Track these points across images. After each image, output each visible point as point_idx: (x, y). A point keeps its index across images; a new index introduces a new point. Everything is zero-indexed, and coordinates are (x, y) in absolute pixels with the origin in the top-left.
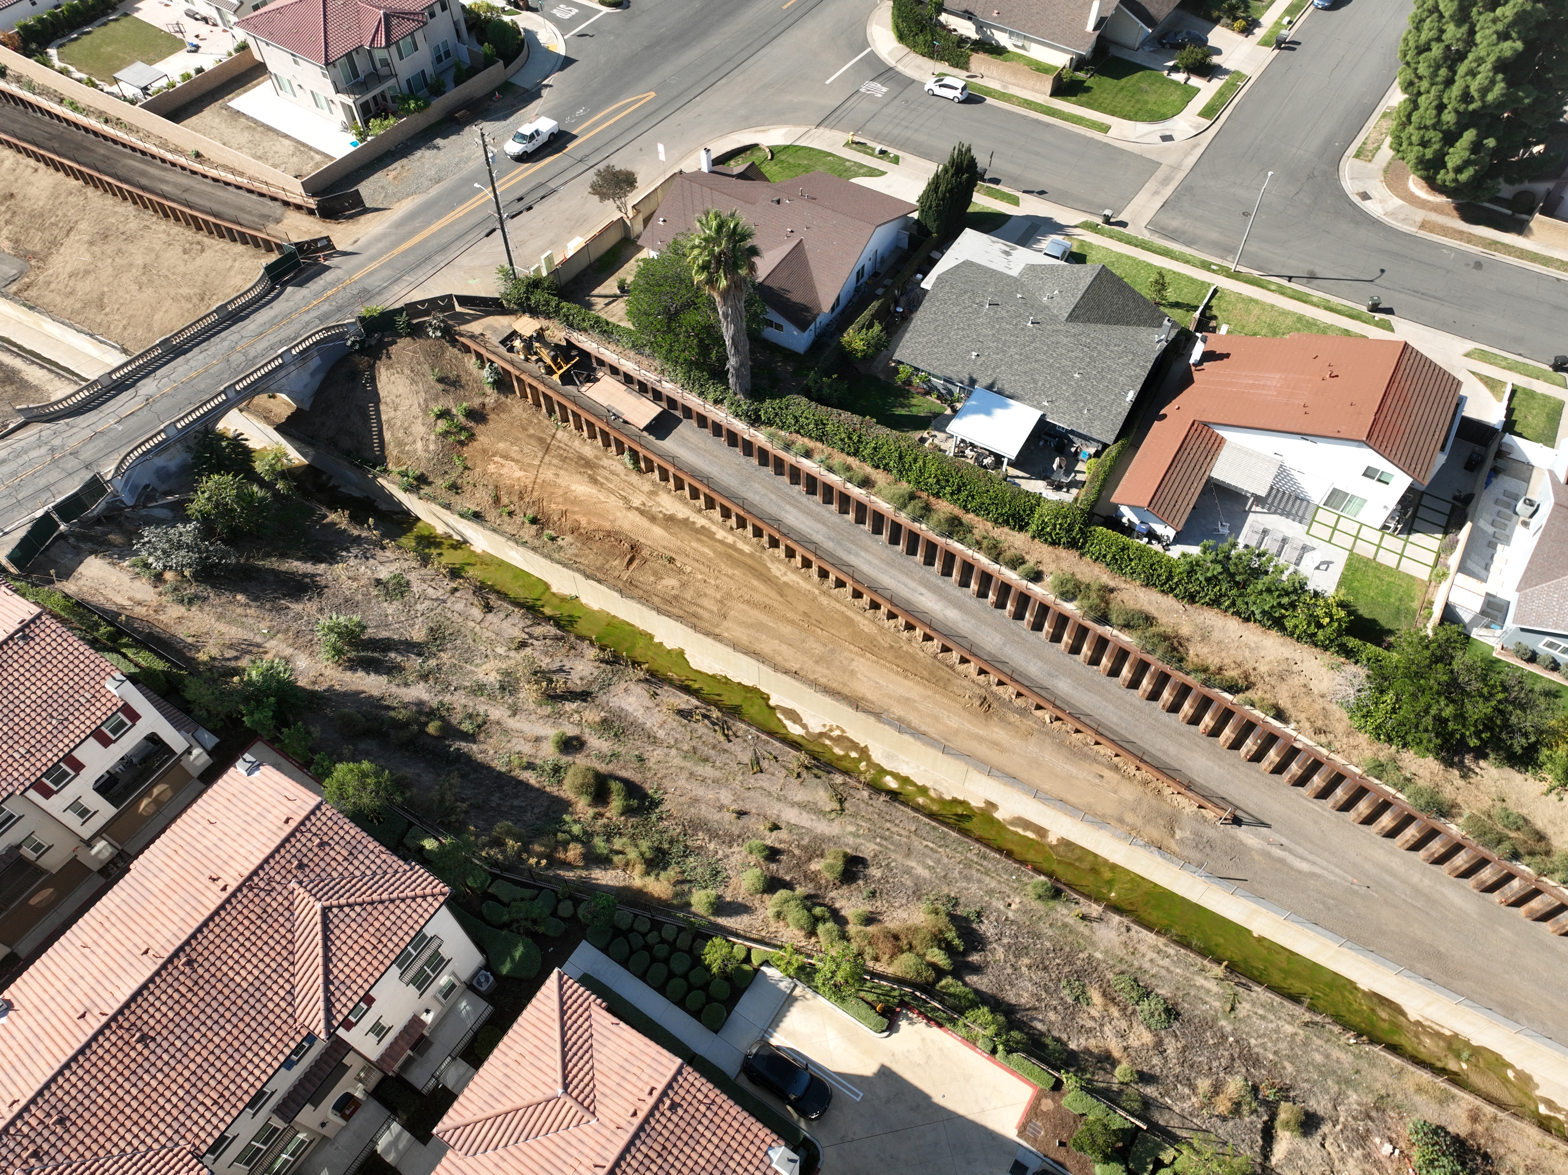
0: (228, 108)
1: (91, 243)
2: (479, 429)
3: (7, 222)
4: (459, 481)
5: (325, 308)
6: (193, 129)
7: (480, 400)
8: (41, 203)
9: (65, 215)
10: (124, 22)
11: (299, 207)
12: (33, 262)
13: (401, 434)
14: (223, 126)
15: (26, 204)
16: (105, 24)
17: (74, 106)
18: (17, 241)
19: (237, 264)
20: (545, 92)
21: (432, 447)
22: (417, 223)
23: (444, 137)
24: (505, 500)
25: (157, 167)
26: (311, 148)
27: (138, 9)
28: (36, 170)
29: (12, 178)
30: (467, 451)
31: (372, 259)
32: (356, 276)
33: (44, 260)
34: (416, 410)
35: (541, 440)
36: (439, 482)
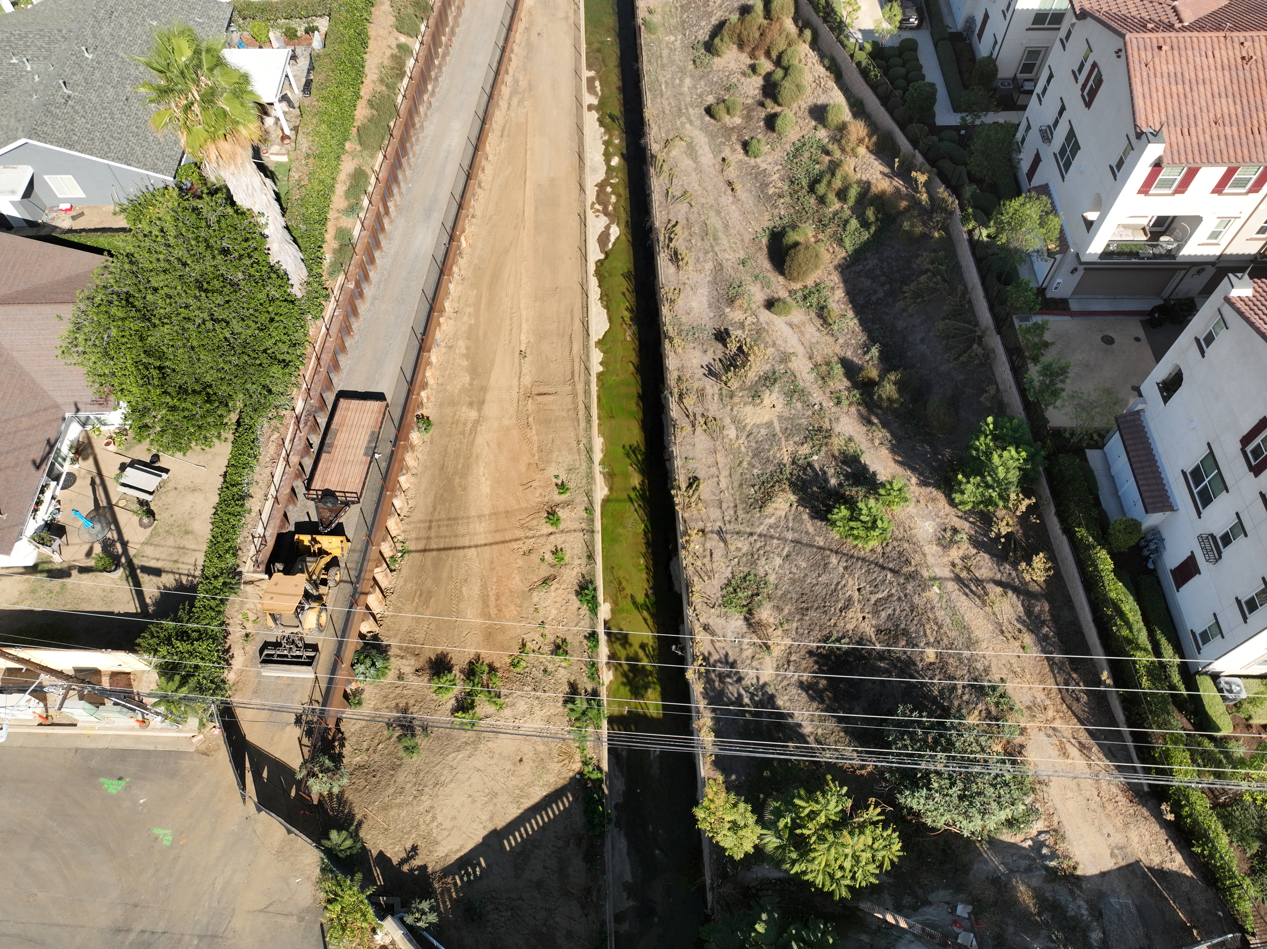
2: (460, 660)
4: (547, 649)
7: (412, 677)
13: (526, 769)
21: (522, 706)
24: (544, 571)
30: (501, 659)
34: (480, 760)
35: (436, 565)
36: (563, 676)
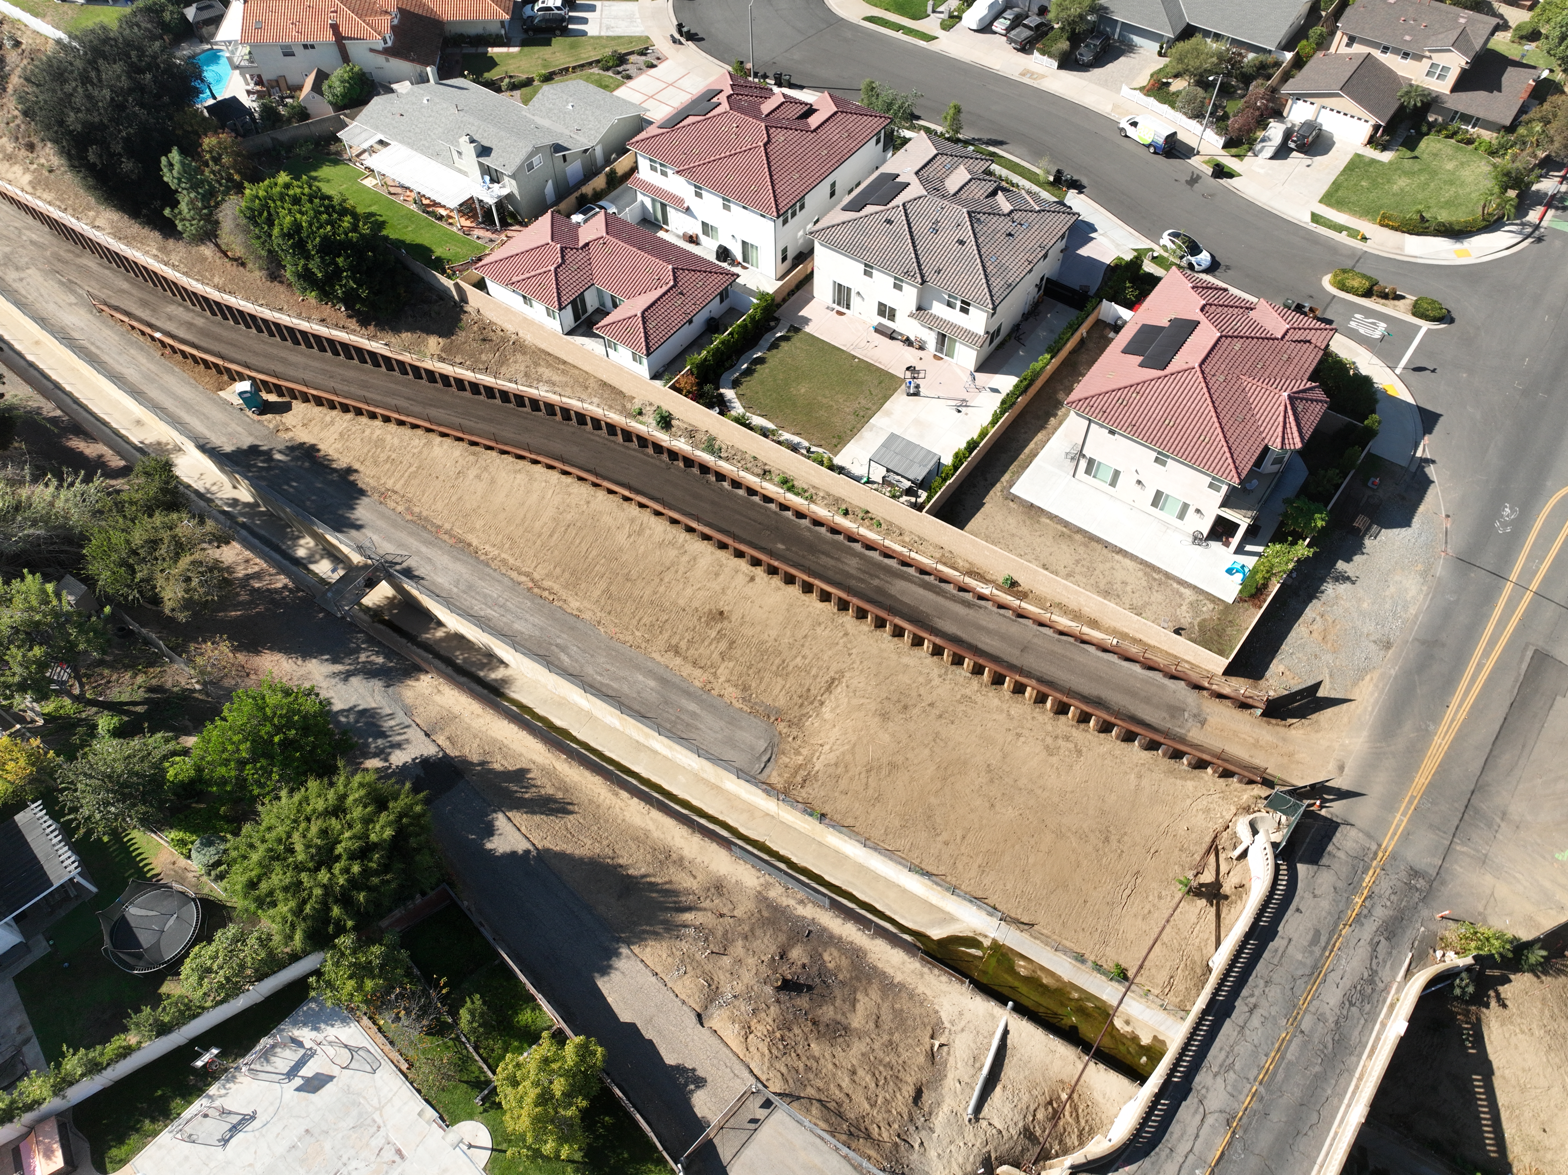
0: (1014, 498)
1: (885, 716)
3: (723, 656)
5: (1380, 913)
6: (987, 539)
8: (774, 633)
9: (817, 657)
10: (796, 339)
11: (1221, 696)
12: (782, 727)
13: (1535, 1130)
14: (1024, 531)
15: (748, 631)
16: (774, 346)
17: (786, 483)
18: (745, 688)
19: (1145, 782)
20: (1431, 471)
22: (1408, 730)
23: (1348, 560)
25: (953, 598)
26: (1168, 575)
27: (806, 321)
28: (752, 579)
29: (718, 588)
31: (1390, 804)
32: (1389, 843)
33: (796, 723)
